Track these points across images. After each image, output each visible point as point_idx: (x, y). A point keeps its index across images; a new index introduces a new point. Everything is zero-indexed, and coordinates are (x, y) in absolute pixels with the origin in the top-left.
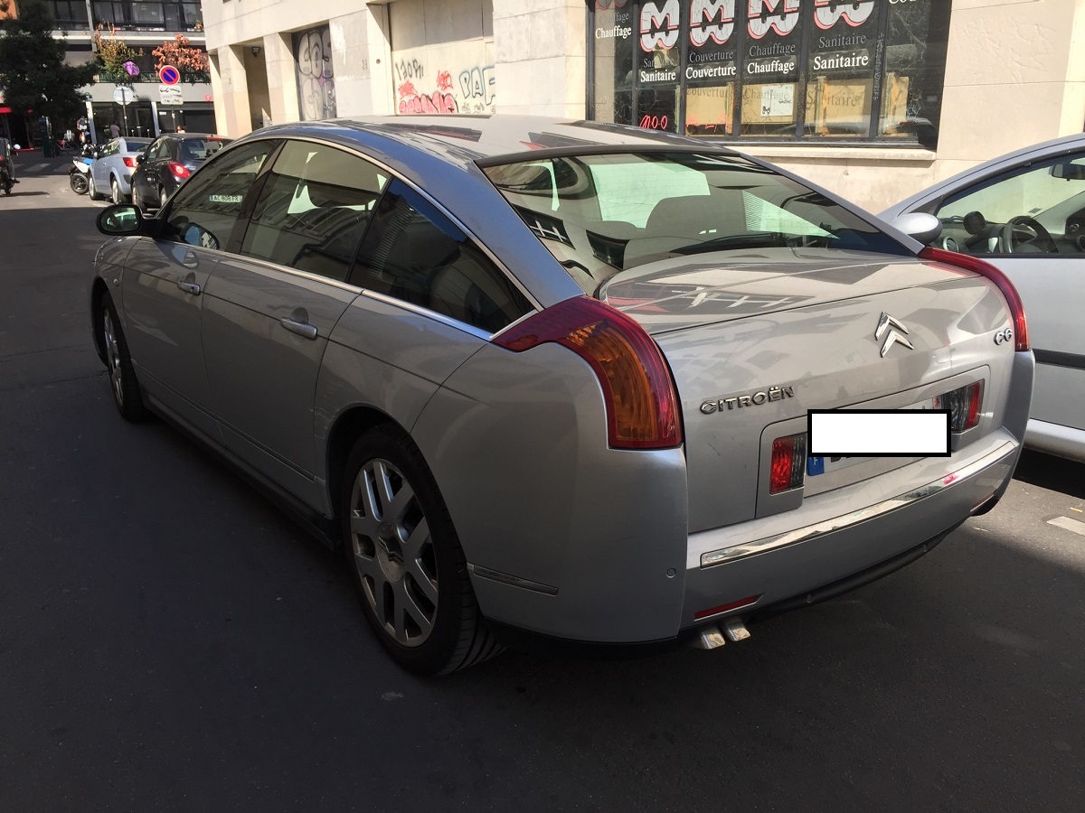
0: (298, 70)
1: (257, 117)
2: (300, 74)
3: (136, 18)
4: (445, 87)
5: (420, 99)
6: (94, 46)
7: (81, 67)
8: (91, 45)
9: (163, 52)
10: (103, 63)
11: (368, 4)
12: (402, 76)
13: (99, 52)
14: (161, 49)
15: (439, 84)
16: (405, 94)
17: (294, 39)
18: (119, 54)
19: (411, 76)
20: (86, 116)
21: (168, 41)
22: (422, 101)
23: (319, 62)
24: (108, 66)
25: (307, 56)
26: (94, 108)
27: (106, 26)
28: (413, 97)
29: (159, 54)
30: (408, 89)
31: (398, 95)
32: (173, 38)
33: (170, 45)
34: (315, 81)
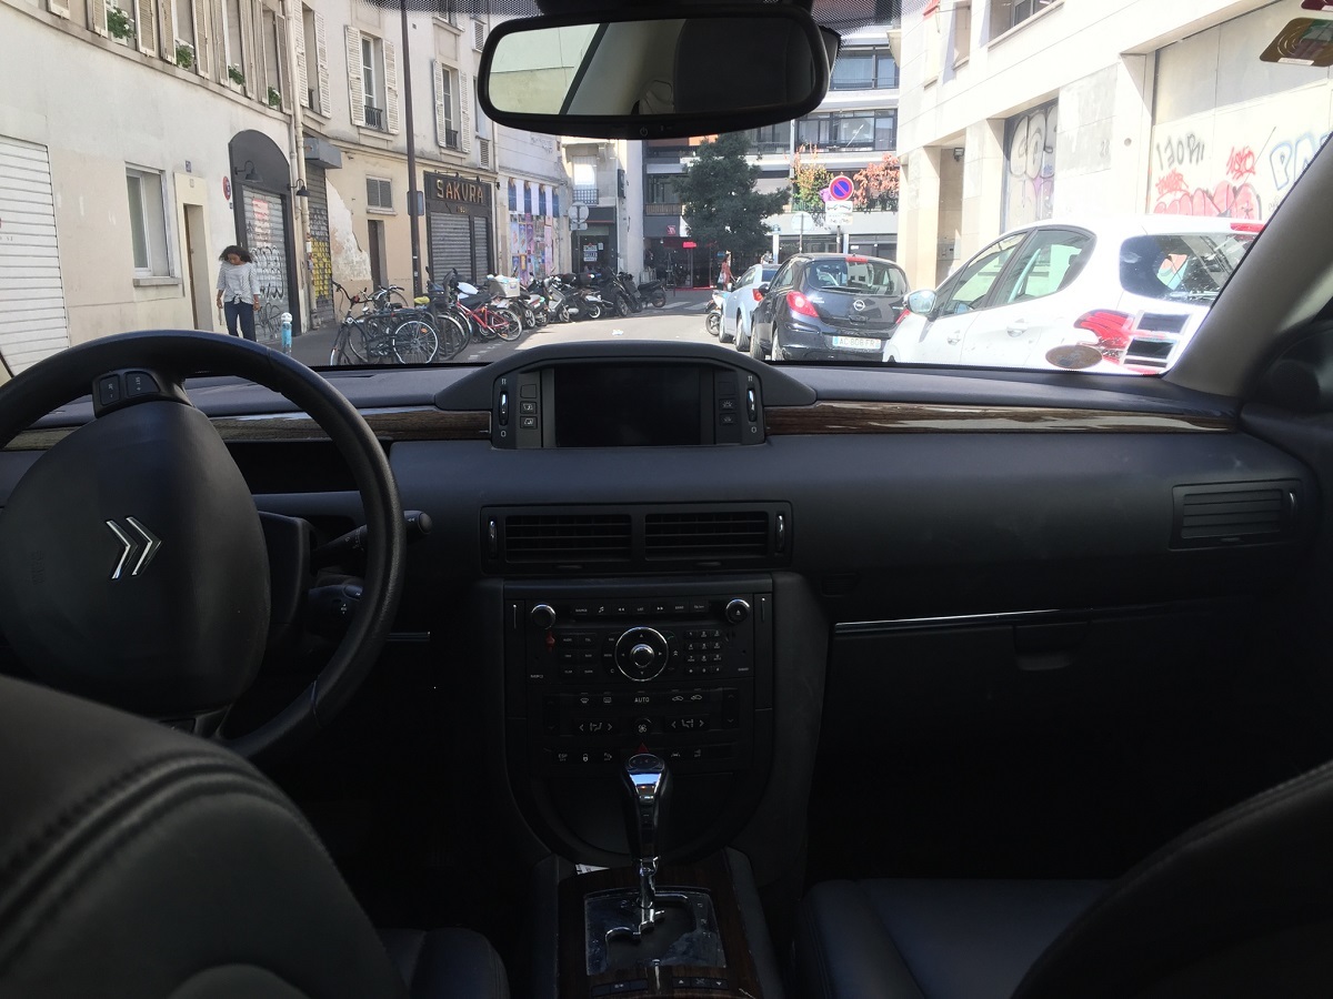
0: (1007, 171)
1: (947, 242)
2: (1010, 177)
3: (843, 137)
4: (1240, 173)
5: (1192, 198)
6: (792, 171)
7: (771, 195)
8: (788, 171)
9: (866, 176)
10: (797, 190)
11: (1123, 55)
12: (1166, 163)
13: (796, 178)
14: (864, 173)
15: (1232, 169)
16: (1165, 191)
17: (1008, 127)
18: (816, 179)
19: (1181, 162)
20: (771, 252)
21: (874, 163)
22: (1195, 200)
23: (1038, 156)
24: (803, 192)
25: (1023, 149)
26: (781, 242)
27: (808, 148)
28: (1179, 195)
29: (862, 178)
30: (1173, 182)
31: (1154, 192)
32: (880, 159)
33: (875, 167)
34: (1029, 185)
